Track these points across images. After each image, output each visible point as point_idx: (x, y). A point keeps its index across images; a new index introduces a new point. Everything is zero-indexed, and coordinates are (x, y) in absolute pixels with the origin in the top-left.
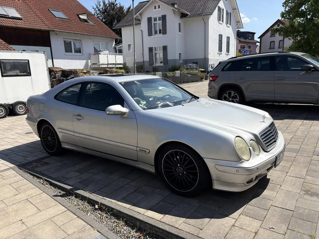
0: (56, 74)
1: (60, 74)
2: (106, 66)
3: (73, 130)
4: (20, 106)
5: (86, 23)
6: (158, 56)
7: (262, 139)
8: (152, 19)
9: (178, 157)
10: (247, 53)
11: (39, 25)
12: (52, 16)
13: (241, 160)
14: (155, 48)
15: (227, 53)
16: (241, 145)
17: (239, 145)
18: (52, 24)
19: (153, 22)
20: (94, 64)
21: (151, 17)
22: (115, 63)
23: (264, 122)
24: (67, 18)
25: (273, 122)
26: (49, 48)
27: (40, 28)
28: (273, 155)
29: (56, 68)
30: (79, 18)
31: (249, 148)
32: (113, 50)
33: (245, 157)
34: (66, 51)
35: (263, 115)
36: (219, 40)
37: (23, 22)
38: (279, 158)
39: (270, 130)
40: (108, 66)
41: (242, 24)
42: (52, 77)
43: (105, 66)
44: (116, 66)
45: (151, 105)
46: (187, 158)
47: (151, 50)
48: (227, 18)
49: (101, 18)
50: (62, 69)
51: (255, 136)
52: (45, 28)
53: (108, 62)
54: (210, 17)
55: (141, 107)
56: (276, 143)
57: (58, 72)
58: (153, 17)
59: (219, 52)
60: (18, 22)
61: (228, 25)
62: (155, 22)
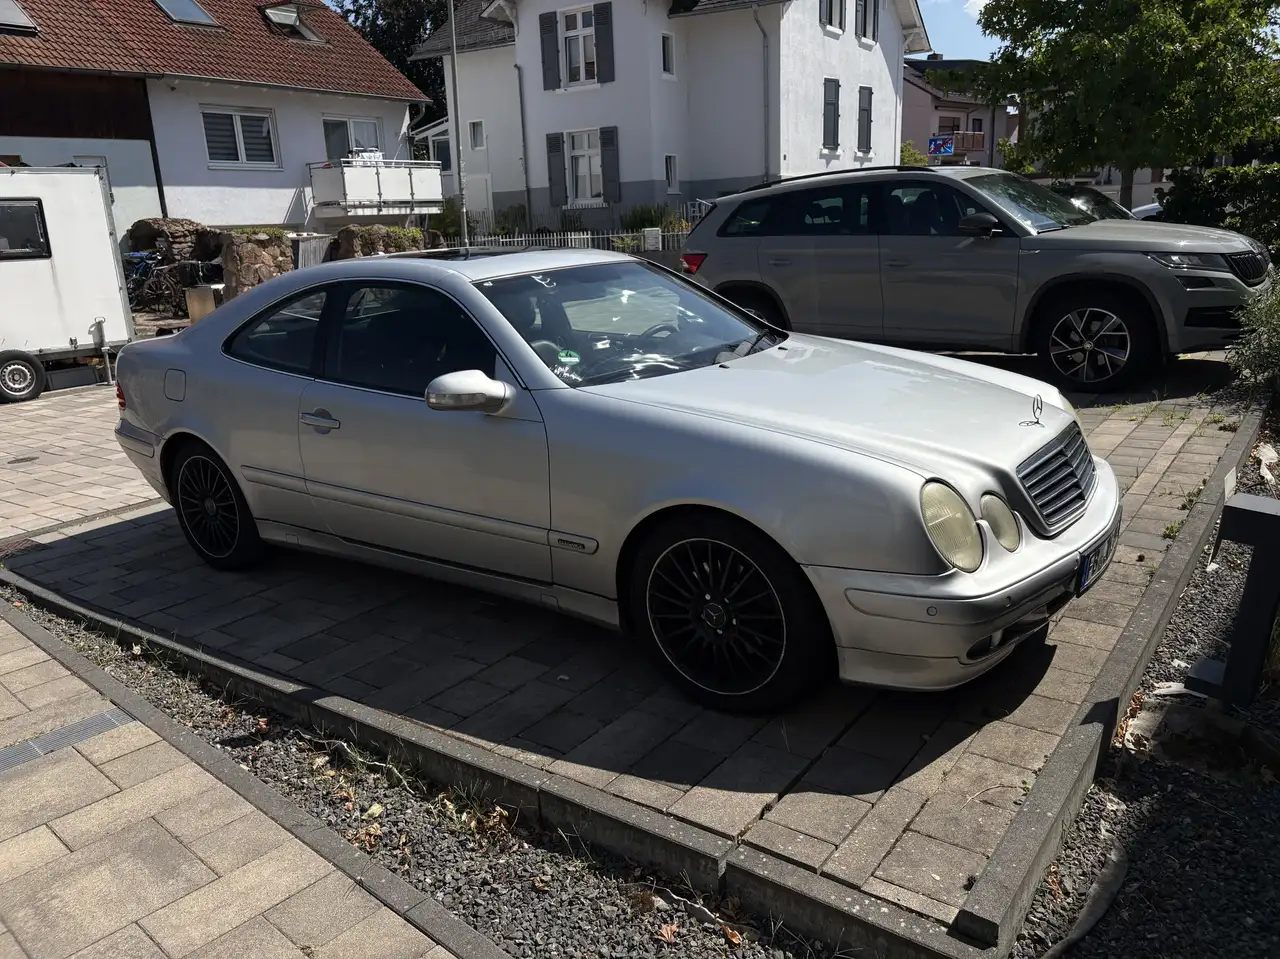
0: (175, 246)
1: (190, 247)
2: (375, 212)
3: (300, 473)
4: (13, 367)
5: (290, 40)
6: (583, 169)
7: (1030, 487)
8: (558, 19)
9: (706, 567)
10: (946, 151)
11: (103, 54)
12: (158, 16)
13: (946, 569)
14: (573, 137)
15: (860, 154)
16: (947, 513)
17: (938, 513)
18: (155, 50)
19: (562, 32)
20: (327, 204)
21: (555, 13)
22: (408, 197)
23: (1037, 422)
24: (216, 22)
25: (1074, 422)
26: (147, 144)
27: (106, 68)
28: (1071, 550)
29: (175, 221)
30: (266, 18)
31: (978, 525)
32: (403, 148)
33: (960, 559)
34: (213, 156)
35: (1034, 395)
36: (826, 104)
37: (41, 45)
38: (1096, 561)
39: (1061, 453)
40: (380, 210)
41: (923, 35)
42: (154, 259)
43: (368, 212)
44: (412, 210)
45: (603, 369)
46: (742, 568)
47: (555, 143)
48: (860, 14)
49: (370, 12)
50: (198, 225)
51: (1001, 476)
52: (126, 67)
53: (380, 194)
54: (787, 9)
55: (561, 376)
56: (1083, 505)
57: (180, 237)
58: (561, 13)
59: (826, 151)
60: (22, 46)
61: (864, 40)
62: (571, 33)
